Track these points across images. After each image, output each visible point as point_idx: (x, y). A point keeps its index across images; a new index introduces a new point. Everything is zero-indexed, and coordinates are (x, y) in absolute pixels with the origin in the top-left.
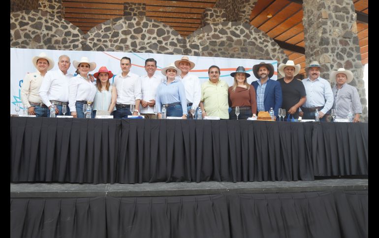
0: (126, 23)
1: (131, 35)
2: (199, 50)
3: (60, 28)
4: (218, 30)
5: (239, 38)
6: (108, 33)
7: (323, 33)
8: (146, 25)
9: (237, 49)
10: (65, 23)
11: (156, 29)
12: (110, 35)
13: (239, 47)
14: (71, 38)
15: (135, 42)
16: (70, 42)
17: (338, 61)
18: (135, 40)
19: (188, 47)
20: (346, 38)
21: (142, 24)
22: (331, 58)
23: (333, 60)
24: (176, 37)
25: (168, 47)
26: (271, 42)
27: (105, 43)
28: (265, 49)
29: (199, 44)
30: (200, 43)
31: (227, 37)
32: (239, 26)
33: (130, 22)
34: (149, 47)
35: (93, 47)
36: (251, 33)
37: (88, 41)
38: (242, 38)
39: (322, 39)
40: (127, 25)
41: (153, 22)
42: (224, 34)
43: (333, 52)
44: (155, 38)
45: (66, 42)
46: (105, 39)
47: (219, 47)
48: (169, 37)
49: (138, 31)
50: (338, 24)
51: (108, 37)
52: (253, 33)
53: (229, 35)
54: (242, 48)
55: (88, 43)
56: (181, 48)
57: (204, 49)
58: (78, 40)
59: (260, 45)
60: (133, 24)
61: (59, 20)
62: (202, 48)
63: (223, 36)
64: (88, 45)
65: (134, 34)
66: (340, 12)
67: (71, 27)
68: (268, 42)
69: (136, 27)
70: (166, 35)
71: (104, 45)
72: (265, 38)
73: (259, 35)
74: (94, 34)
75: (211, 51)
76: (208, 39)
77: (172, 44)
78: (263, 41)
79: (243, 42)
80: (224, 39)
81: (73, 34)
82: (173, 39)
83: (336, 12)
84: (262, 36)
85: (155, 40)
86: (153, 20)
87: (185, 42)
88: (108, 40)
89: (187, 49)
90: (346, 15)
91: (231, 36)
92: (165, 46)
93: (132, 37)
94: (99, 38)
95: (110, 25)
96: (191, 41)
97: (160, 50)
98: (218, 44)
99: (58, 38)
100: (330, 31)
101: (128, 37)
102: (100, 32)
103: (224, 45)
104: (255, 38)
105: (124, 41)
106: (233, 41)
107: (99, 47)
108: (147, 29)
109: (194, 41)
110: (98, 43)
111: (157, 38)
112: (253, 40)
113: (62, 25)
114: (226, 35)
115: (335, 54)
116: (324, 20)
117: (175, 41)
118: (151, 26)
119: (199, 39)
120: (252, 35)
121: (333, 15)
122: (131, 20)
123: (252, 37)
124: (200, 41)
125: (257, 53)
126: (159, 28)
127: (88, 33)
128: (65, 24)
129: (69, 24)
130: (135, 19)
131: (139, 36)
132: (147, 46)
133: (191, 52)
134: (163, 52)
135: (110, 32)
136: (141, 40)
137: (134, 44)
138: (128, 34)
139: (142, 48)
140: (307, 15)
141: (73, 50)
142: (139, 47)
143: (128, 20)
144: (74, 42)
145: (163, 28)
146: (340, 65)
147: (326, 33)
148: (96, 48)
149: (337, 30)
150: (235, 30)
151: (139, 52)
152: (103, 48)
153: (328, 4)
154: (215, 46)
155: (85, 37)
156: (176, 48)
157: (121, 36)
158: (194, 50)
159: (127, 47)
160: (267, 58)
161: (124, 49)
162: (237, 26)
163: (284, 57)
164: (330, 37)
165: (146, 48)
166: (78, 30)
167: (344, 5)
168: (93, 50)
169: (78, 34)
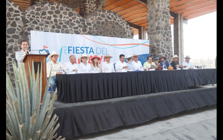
0: (50, 6)
1: (53, 14)
2: (91, 26)
4: (101, 15)
5: (111, 20)
6: (39, 12)
7: (158, 24)
8: (62, 9)
9: (110, 27)
11: (68, 12)
12: (41, 14)
13: (111, 25)
14: (14, 13)
15: (56, 19)
16: (13, 16)
17: (164, 38)
18: (56, 18)
19: (86, 24)
20: (166, 27)
21: (60, 8)
23: (162, 37)
24: (80, 18)
25: (75, 23)
26: (126, 23)
27: (38, 19)
28: (123, 27)
29: (91, 23)
31: (105, 19)
32: (111, 13)
33: (52, 6)
34: (64, 23)
35: (30, 21)
36: (116, 17)
37: (26, 16)
38: (112, 20)
39: (157, 27)
40: (51, 7)
41: (66, 7)
43: (162, 33)
44: (67, 18)
45: (10, 16)
46: (38, 16)
47: (101, 25)
48: (76, 17)
49: (58, 12)
50: (164, 20)
51: (40, 15)
52: (118, 18)
53: (106, 18)
54: (112, 26)
55: (26, 17)
56: (82, 25)
57: (94, 26)
58: (19, 15)
59: (121, 25)
60: (54, 7)
63: (103, 18)
64: (26, 19)
65: (56, 14)
66: (165, 14)
67: (13, 5)
68: (124, 23)
69: (56, 9)
70: (74, 16)
71: (37, 20)
72: (123, 21)
73: (120, 19)
74: (30, 12)
76: (96, 20)
77: (77, 22)
78: (122, 22)
79: (113, 22)
80: (104, 20)
81: (15, 11)
82: (78, 19)
84: (122, 19)
85: (68, 19)
86: (66, 6)
87: (84, 21)
88: (39, 16)
90: (167, 16)
91: (107, 19)
92: (73, 23)
93: (54, 16)
94: (34, 15)
95: (40, 7)
96: (87, 20)
97: (70, 25)
98: (101, 23)
100: (161, 23)
101: (52, 15)
102: (34, 11)
103: (104, 24)
104: (118, 21)
105: (49, 18)
106: (108, 22)
107: (34, 21)
108: (63, 12)
109: (89, 21)
110: (33, 18)
111: (69, 17)
112: (118, 22)
115: (162, 34)
116: (159, 18)
117: (79, 20)
118: (65, 10)
119: (91, 20)
120: (117, 18)
121: (162, 15)
122: (53, 5)
123: (117, 20)
124: (92, 21)
125: (119, 29)
126: (70, 11)
127: (26, 10)
128: (8, 2)
129: (11, 2)
130: (55, 4)
131: (58, 15)
132: (63, 22)
133: (87, 27)
134: (72, 27)
135: (40, 11)
136: (60, 18)
137: (56, 21)
138: (52, 14)
139: (61, 23)
140: (149, 13)
141: (16, 21)
142: (58, 23)
143: (51, 5)
144: (16, 16)
145: (72, 11)
146: (164, 39)
147: (159, 24)
148: (32, 21)
149: (163, 23)
150: (109, 16)
151: (59, 26)
152: (37, 22)
153: (160, 9)
154: (99, 24)
155: (24, 13)
156: (80, 24)
157: (48, 15)
158: (89, 26)
159: (52, 22)
160: (124, 32)
161: (50, 23)
162: (110, 13)
163: (132, 32)
164: (161, 26)
165: (63, 24)
166: (18, 8)
167: (166, 10)
168: (30, 23)
169: (19, 11)
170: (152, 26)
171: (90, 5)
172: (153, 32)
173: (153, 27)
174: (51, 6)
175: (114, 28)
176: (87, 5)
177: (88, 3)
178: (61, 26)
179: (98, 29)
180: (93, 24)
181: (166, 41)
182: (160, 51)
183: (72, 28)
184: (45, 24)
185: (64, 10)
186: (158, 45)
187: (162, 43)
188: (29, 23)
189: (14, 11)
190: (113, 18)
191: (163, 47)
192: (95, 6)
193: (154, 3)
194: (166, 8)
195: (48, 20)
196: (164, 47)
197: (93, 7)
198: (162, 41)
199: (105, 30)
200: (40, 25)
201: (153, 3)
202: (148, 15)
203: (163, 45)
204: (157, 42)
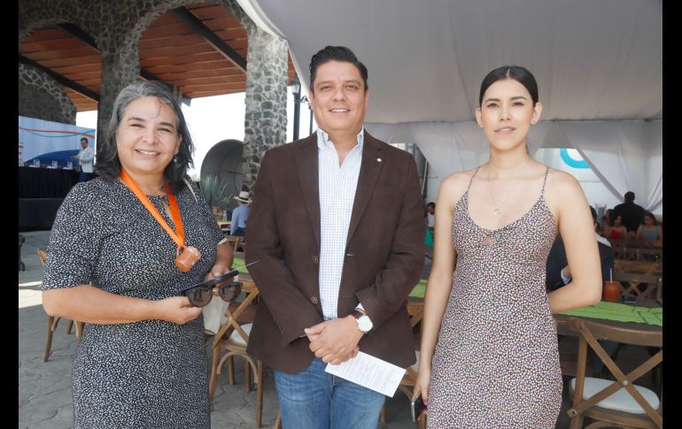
36: (43, 80)
38: (34, 83)
52: (46, 80)
54: (34, 94)
59: (52, 94)
73: (50, 83)
79: (35, 87)
104: (47, 86)
112: (45, 88)
123: (44, 84)
125: (48, 101)
175: (38, 97)
190: (36, 80)
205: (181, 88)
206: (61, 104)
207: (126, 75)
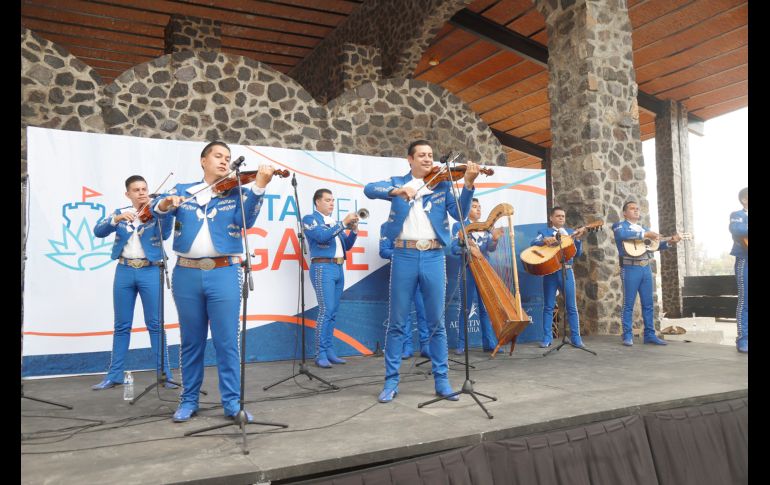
0: (202, 67)
1: (213, 93)
2: (351, 132)
3: (43, 63)
4: (386, 93)
5: (422, 113)
6: (163, 86)
7: (589, 117)
8: (244, 75)
9: (419, 134)
10: (55, 51)
11: (266, 85)
12: (168, 91)
13: (423, 129)
14: (74, 91)
15: (224, 109)
16: (71, 100)
17: (612, 166)
18: (224, 105)
19: (331, 126)
20: (622, 126)
21: (237, 72)
22: (602, 161)
23: (605, 164)
24: (308, 104)
25: (292, 123)
26: (477, 122)
27: (158, 109)
28: (468, 135)
29: (351, 121)
30: (353, 118)
31: (402, 109)
32: (423, 89)
33: (210, 64)
34: (252, 121)
35: (130, 115)
36: (443, 103)
37: (118, 101)
38: (428, 112)
39: (588, 127)
40: (205, 70)
41: (260, 69)
42: (396, 103)
43: (604, 151)
44: (264, 104)
45: (62, 99)
46: (156, 99)
47: (388, 129)
48: (293, 103)
49: (230, 86)
50: (612, 101)
51: (164, 95)
52: (448, 104)
53: (406, 105)
54: (428, 132)
55: (117, 104)
56: (317, 128)
57: (360, 132)
58: (92, 97)
59: (459, 128)
60: (217, 69)
61: (38, 44)
62: (357, 130)
63: (395, 106)
64: (117, 109)
65: (221, 93)
66: (615, 80)
67: (72, 63)
68: (473, 122)
69: (224, 77)
71: (155, 112)
72: (467, 115)
73: (456, 108)
74: (129, 85)
75: (373, 136)
76: (368, 111)
77: (300, 118)
78: (464, 120)
79: (429, 119)
80: (397, 113)
81: (79, 82)
82: (301, 108)
83: (610, 79)
84: (462, 110)
85: (265, 108)
87: (324, 116)
88: (162, 101)
89: (330, 130)
90: (623, 86)
91: (410, 108)
92: (285, 121)
93: (217, 99)
94: (143, 96)
95: (167, 69)
96: (337, 113)
97: (275, 129)
98: (386, 122)
99: (39, 87)
100: (601, 113)
101: (209, 97)
102: (144, 81)
103: (397, 125)
104: (450, 114)
105: (199, 106)
106: (412, 118)
107: (143, 117)
108: (247, 84)
109: (341, 114)
110: (141, 106)
111: (270, 103)
112: (448, 118)
113: (46, 57)
114: (400, 106)
115: (607, 154)
117: (305, 112)
118: (257, 77)
119: (350, 111)
120: (446, 107)
121: (605, 83)
122: (212, 61)
123: (445, 111)
124: (353, 114)
125: (453, 142)
126: (273, 82)
127: (116, 81)
128: (56, 54)
129: (66, 55)
130: (221, 60)
131: (232, 96)
132: (249, 120)
133: (336, 136)
134: (282, 135)
135: (167, 84)
136: (236, 107)
137: (221, 114)
138: (209, 92)
139: (239, 124)
140: (557, 80)
141: (80, 118)
142: (231, 121)
143: (206, 61)
144: (82, 100)
145: (280, 83)
146: (614, 174)
147: (595, 116)
148: (136, 118)
149: (610, 112)
150: (416, 97)
151: (232, 131)
152: (153, 119)
153: (597, 64)
154: (380, 125)
155: (109, 90)
156: (307, 126)
157: (194, 96)
158: (340, 133)
159: (207, 120)
160: (470, 152)
161: (200, 123)
162: (418, 87)
163: (501, 152)
164: (601, 125)
165: (246, 124)
166: (91, 73)
167: (621, 68)
168: (130, 122)
169: (91, 83)
170: (566, 125)
171: (359, 70)
172: (574, 146)
173: (571, 130)
174: (206, 65)
175: (436, 138)
176: (348, 68)
177: (353, 64)
178: (239, 134)
179: (376, 143)
180: (357, 127)
181: (623, 179)
182: (599, 214)
183: (280, 139)
184: (182, 127)
185: (254, 76)
186: (591, 195)
187: (608, 187)
188: (126, 124)
189: (75, 83)
190: (431, 106)
191: (611, 200)
192: (377, 71)
193: (574, 42)
194: (619, 58)
195: (195, 114)
196: (614, 203)
197: (368, 75)
198: (608, 179)
199: (400, 145)
200: (165, 130)
201: (569, 42)
202: (554, 86)
203: (612, 195)
204: (586, 183)
205: (683, 103)
206: (478, 145)
207: (603, 48)
